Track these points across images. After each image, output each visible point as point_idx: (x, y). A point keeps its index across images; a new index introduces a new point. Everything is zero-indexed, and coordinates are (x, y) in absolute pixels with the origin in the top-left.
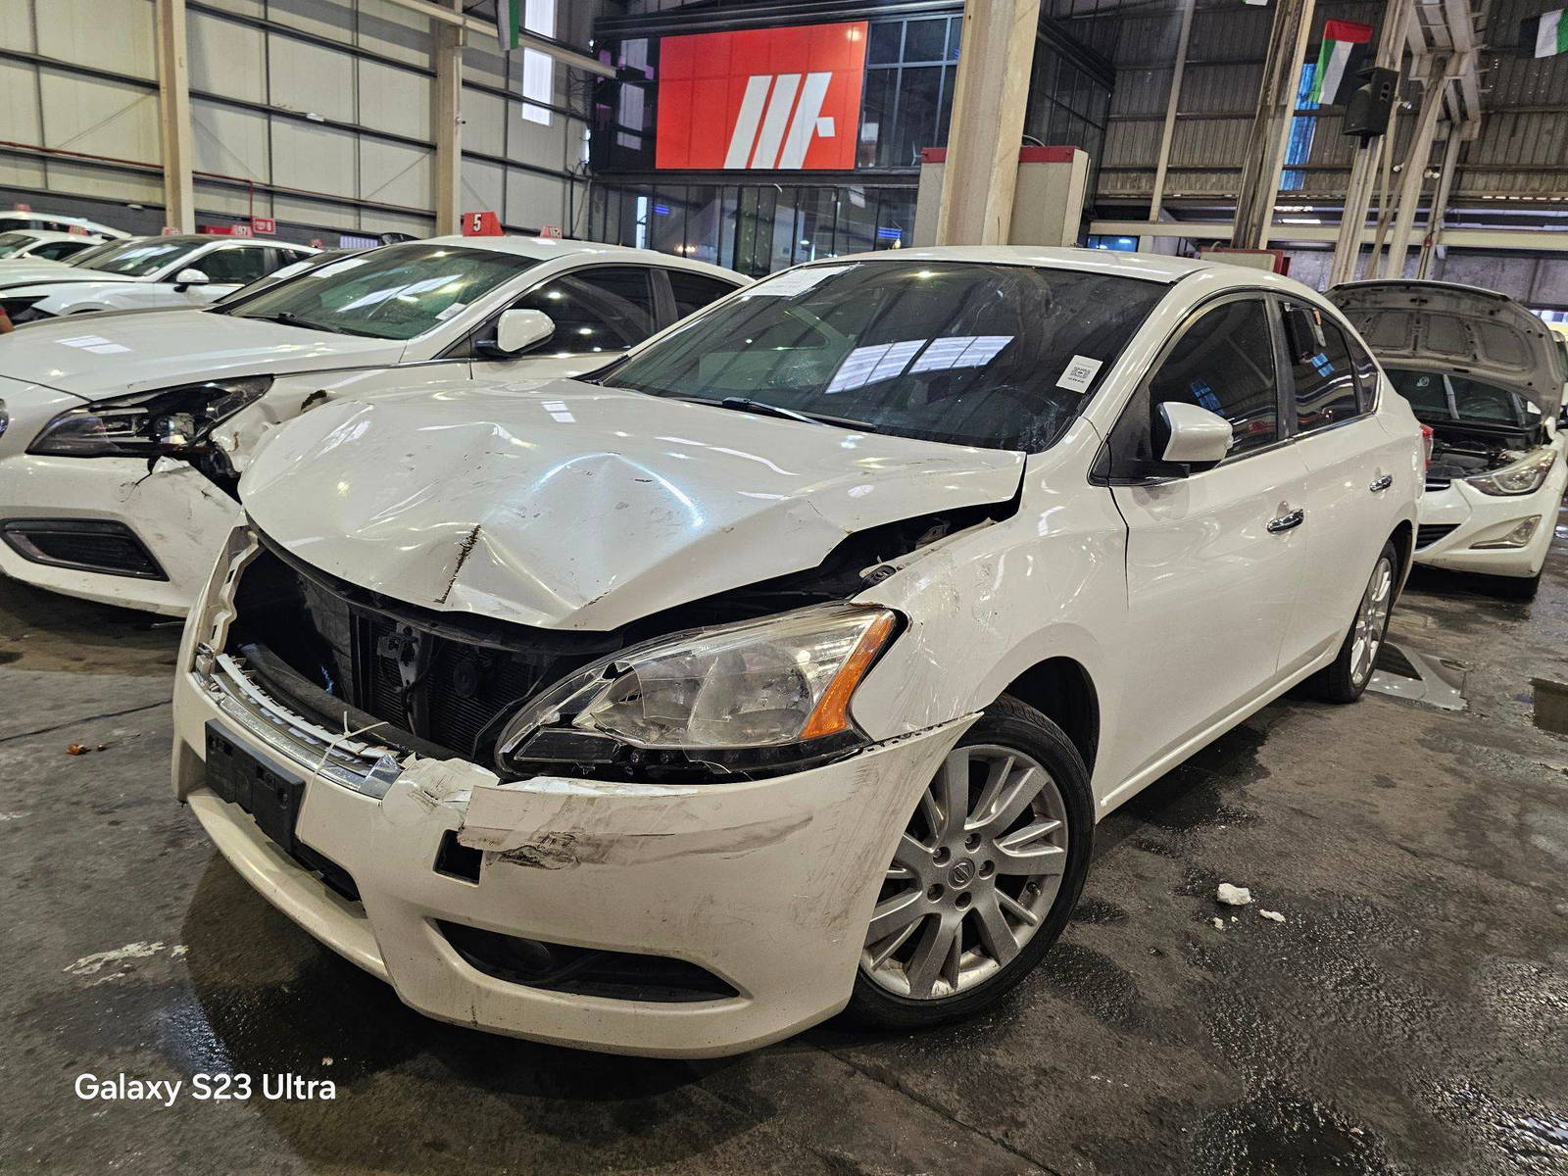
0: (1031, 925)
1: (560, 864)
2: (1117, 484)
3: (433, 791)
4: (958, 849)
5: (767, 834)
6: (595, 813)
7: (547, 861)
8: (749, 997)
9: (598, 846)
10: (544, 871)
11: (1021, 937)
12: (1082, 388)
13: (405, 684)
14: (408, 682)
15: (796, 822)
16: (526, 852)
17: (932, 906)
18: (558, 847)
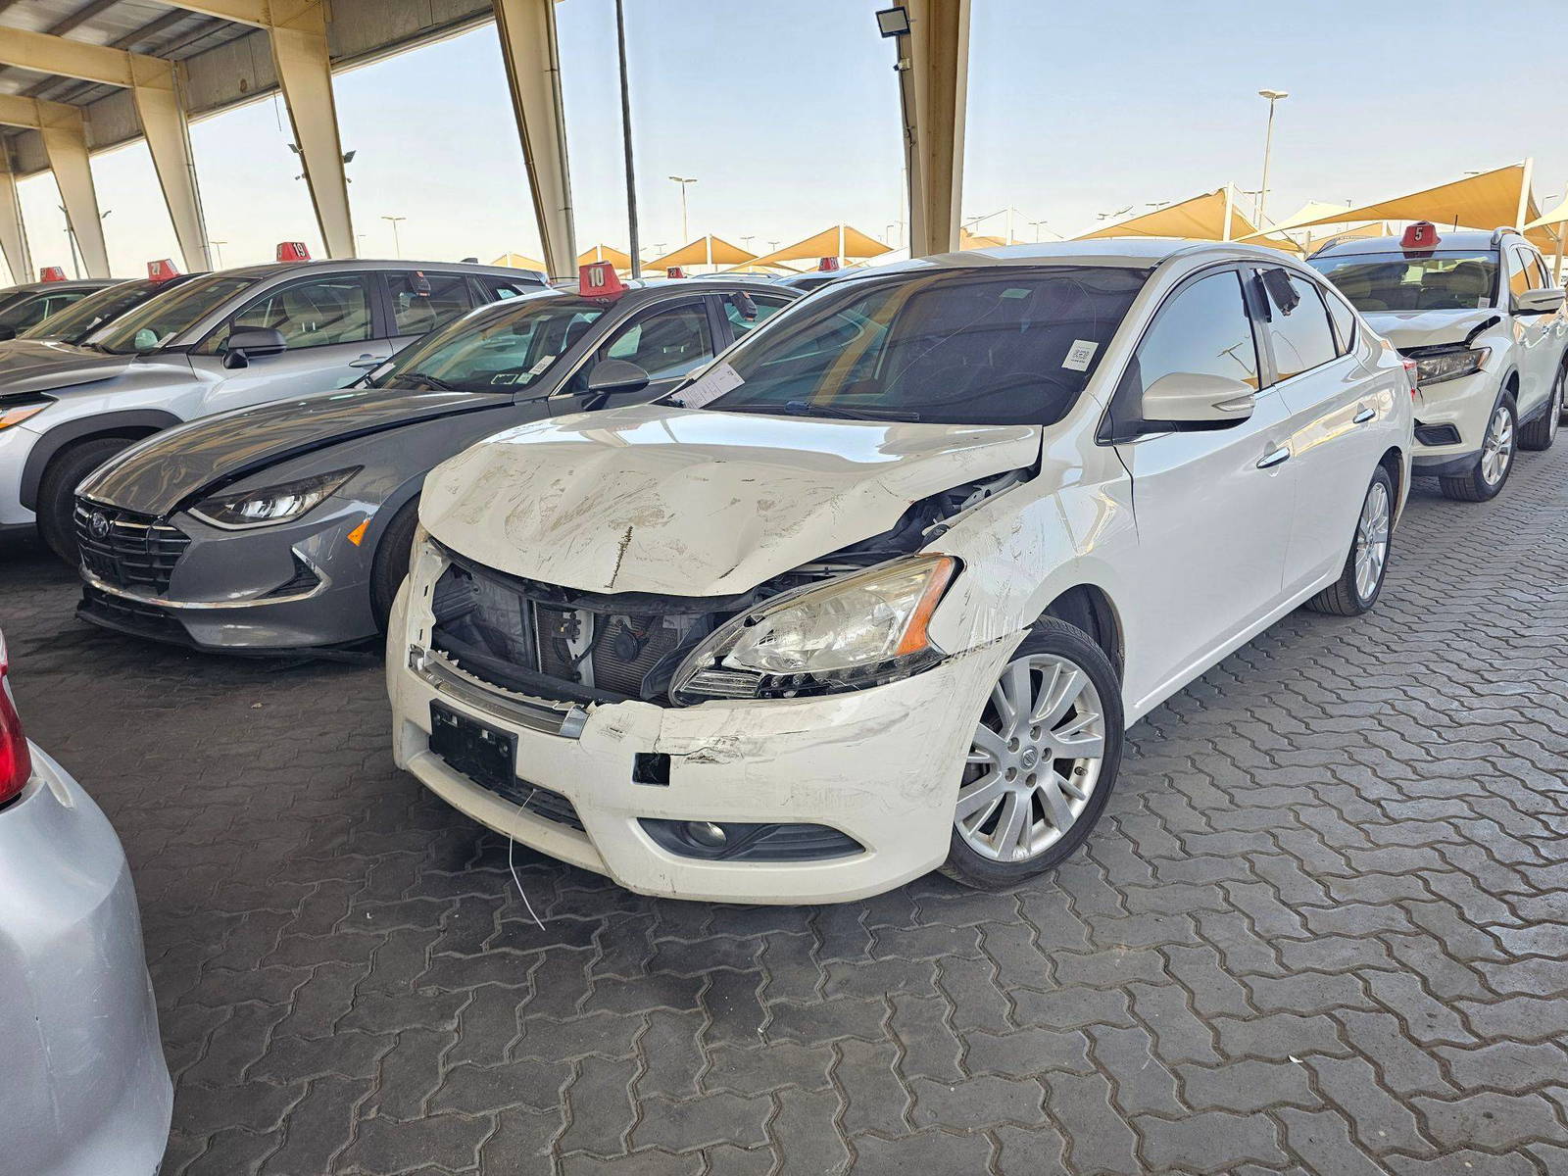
0: (1082, 799)
1: (728, 760)
2: (1120, 442)
3: (617, 727)
4: (1025, 739)
5: (876, 727)
6: (751, 720)
7: (720, 758)
8: (874, 850)
9: (756, 743)
10: (718, 765)
11: (1077, 808)
12: (1083, 367)
13: (574, 658)
14: (576, 656)
15: (897, 716)
16: (704, 752)
17: (1008, 786)
18: (727, 746)
